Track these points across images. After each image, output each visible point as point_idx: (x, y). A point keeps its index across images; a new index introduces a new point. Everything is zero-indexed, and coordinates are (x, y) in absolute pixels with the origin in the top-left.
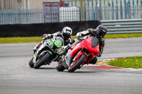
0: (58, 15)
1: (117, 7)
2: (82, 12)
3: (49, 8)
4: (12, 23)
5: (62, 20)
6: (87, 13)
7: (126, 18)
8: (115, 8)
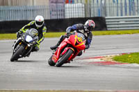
0: (64, 11)
1: (121, 4)
2: (87, 8)
3: (55, 4)
4: (19, 20)
5: (68, 16)
6: (92, 9)
7: (130, 15)
8: (119, 5)
